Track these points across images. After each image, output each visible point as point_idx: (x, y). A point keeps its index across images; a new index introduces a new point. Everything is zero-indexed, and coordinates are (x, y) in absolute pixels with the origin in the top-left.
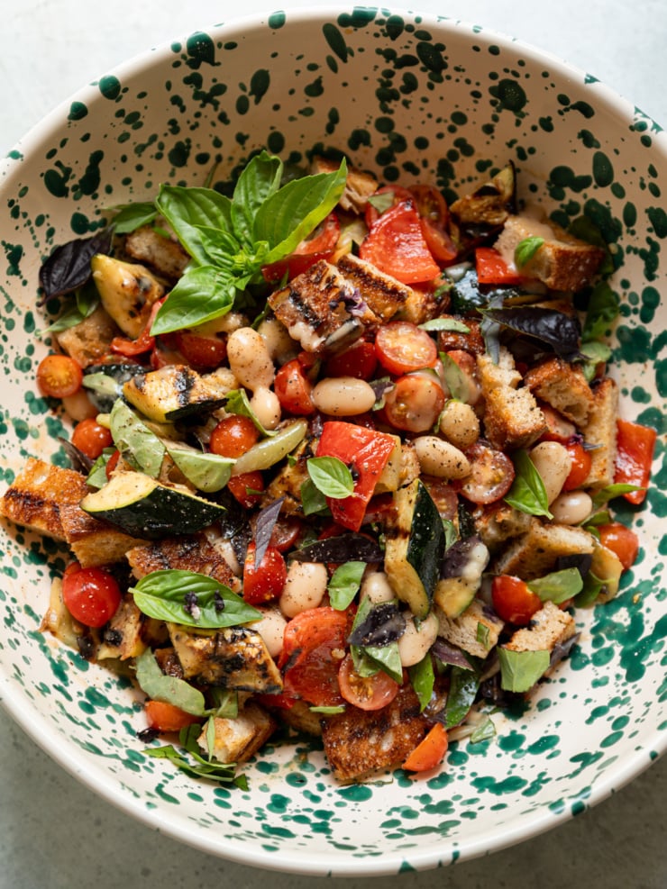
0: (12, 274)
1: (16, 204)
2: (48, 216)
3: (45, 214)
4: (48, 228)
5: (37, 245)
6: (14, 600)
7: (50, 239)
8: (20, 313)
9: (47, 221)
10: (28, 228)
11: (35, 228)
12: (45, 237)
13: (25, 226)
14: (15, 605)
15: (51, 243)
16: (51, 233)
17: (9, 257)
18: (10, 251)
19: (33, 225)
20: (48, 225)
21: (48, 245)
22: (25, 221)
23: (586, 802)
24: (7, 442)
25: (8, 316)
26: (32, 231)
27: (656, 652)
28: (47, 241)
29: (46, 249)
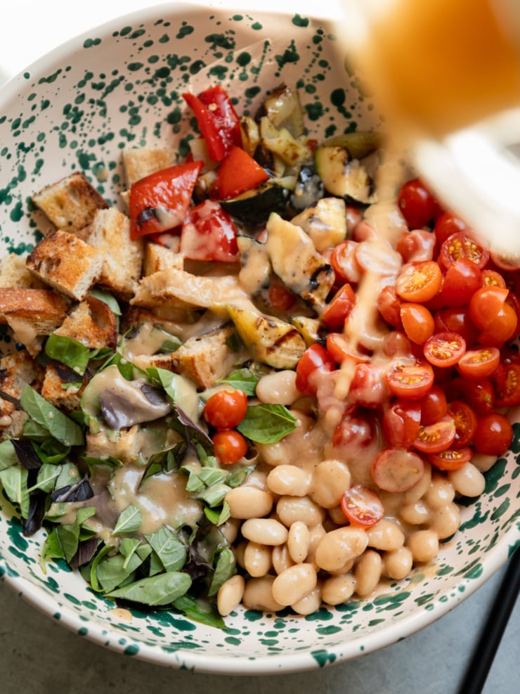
0: (278, 60)
1: (322, 36)
2: (329, 68)
3: (330, 65)
4: (322, 73)
5: (307, 71)
6: (42, 149)
7: (316, 79)
8: (255, 81)
9: (326, 69)
10: (313, 57)
11: (317, 62)
12: (315, 74)
13: (314, 53)
14: (39, 151)
15: (314, 82)
16: (321, 77)
17: (287, 52)
18: (291, 50)
19: (318, 60)
20: (325, 72)
21: (311, 79)
22: (317, 51)
23: (6, 575)
24: (160, 109)
25: (249, 73)
26: (314, 61)
27: (159, 623)
28: (314, 77)
29: (308, 80)
